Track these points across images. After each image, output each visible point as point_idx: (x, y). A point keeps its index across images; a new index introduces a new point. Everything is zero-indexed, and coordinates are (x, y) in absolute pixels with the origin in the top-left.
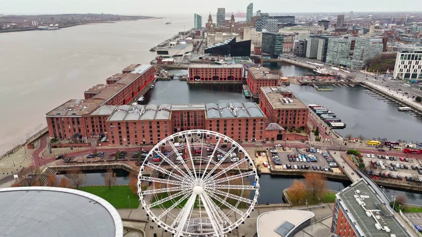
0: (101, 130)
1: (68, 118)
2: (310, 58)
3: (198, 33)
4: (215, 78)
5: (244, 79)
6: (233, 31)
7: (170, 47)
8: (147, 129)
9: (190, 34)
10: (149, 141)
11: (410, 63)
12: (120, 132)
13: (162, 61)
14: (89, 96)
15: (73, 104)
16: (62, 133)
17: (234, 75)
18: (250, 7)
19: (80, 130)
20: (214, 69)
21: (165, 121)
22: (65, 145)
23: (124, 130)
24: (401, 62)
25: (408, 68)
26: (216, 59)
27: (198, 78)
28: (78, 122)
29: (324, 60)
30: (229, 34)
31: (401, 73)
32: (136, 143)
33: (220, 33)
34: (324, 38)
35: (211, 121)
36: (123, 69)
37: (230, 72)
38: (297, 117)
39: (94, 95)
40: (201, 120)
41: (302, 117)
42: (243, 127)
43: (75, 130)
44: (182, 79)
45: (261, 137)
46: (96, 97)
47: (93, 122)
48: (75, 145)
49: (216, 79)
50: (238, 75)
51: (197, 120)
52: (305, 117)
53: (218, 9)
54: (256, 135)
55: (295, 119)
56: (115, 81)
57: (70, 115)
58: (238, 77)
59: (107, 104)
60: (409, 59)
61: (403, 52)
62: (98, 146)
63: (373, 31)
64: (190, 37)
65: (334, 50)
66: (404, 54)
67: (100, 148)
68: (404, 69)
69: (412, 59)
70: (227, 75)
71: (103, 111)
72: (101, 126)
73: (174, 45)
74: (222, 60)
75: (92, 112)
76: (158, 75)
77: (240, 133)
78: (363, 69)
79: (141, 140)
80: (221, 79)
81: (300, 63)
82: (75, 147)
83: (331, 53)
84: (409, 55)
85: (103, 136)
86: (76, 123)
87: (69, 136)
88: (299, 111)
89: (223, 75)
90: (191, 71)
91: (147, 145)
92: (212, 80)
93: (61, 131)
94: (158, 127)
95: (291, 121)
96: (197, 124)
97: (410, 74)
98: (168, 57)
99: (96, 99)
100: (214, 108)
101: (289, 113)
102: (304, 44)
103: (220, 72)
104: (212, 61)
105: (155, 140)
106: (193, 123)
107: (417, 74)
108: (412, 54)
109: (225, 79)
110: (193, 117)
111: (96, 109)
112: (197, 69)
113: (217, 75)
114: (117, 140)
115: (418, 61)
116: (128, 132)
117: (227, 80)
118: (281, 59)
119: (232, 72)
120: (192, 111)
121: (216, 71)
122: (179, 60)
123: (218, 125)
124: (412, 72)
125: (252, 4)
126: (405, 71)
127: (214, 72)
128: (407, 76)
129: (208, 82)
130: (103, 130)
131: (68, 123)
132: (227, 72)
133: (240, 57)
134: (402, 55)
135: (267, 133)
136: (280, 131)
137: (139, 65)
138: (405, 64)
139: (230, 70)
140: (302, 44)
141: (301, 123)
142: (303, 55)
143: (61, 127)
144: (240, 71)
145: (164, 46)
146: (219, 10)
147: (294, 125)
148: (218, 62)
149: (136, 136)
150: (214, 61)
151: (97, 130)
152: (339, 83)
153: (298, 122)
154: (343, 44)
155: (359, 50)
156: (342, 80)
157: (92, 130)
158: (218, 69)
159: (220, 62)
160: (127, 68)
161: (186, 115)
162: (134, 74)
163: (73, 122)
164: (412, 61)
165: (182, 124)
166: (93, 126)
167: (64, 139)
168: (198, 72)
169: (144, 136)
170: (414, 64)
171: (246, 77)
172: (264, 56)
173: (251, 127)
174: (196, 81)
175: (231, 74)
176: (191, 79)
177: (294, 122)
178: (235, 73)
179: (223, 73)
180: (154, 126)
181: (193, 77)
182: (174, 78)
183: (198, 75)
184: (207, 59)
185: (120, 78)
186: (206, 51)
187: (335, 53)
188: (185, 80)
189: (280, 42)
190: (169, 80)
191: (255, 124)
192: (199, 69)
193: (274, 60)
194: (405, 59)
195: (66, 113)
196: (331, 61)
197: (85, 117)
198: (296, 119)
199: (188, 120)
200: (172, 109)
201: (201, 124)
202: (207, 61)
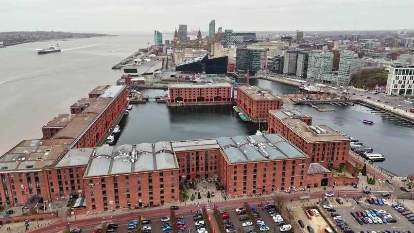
0: (73, 188)
1: (20, 174)
2: (288, 74)
3: (161, 50)
4: (200, 99)
5: (233, 99)
6: (201, 48)
7: (135, 65)
8: (145, 185)
9: (152, 51)
10: (148, 202)
11: (405, 78)
12: (104, 192)
13: (132, 80)
14: (49, 133)
15: (26, 149)
16: (10, 196)
17: (222, 96)
18: (212, 24)
19: (39, 191)
20: (198, 89)
21: (172, 172)
22: (16, 219)
23: (110, 188)
24: (395, 77)
25: (403, 83)
26: (191, 76)
27: (180, 99)
28: (37, 179)
29: (304, 77)
30: (197, 51)
31: (396, 88)
32: (129, 205)
33: (190, 49)
34: (303, 53)
35: (235, 167)
36: (89, 92)
37: (216, 92)
38: (336, 151)
39: (57, 130)
40: (214, 162)
41: (342, 151)
42: (279, 172)
43: (31, 191)
44: (158, 101)
45: (301, 183)
46: (59, 134)
47: (60, 177)
48: (32, 217)
49: (201, 101)
50: (226, 95)
51: (209, 163)
52: (346, 151)
53: (180, 25)
54: (295, 182)
55: (333, 153)
56: (82, 109)
57: (23, 168)
58: (226, 97)
59: (77, 145)
60: (403, 74)
61: (397, 67)
62: (70, 215)
63: (337, 47)
64: (152, 54)
65: (316, 66)
66: (399, 68)
67: (72, 218)
68: (398, 85)
69: (407, 74)
70: (214, 96)
71: (75, 158)
72: (72, 182)
73: (139, 62)
74: (198, 78)
75: (58, 161)
76: (130, 97)
77: (274, 180)
78: (350, 85)
79: (136, 200)
80: (207, 100)
81: (281, 80)
82: (33, 220)
83: (313, 68)
84: (404, 70)
85: (75, 197)
86: (33, 180)
87: (22, 200)
88: (339, 144)
89: (209, 95)
90: (172, 92)
91: (145, 207)
92: (196, 102)
93: (9, 193)
94: (162, 180)
95: (329, 157)
96: (209, 168)
97: (405, 90)
98: (137, 76)
99: (61, 138)
100: (232, 146)
101: (327, 147)
102: (280, 60)
103: (205, 93)
104: (186, 79)
105: (157, 199)
106: (204, 166)
107: (412, 90)
108: (406, 69)
109: (211, 100)
110: (204, 158)
111: (63, 155)
112: (179, 89)
113: (202, 96)
114: (99, 204)
115: (412, 76)
116: (116, 191)
117: (213, 102)
118: (259, 76)
119: (219, 92)
120: (201, 151)
121: (201, 92)
122: (150, 79)
123: (245, 172)
124: (406, 88)
125: (214, 21)
126: (399, 88)
127: (199, 93)
128: (402, 92)
129: (192, 104)
130: (76, 188)
131: (21, 181)
132: (214, 93)
133: (216, 75)
134: (397, 70)
135: (309, 178)
136: (326, 175)
137: (108, 86)
138: (399, 79)
139: (216, 90)
140: (278, 60)
141: (340, 159)
142: (280, 71)
143: (8, 187)
144: (229, 91)
145: (126, 63)
146: (181, 27)
147: (332, 163)
148: (194, 80)
149: (128, 196)
150: (189, 79)
151: (67, 188)
152: (335, 101)
153: (337, 158)
154: (326, 60)
155: (345, 66)
156: (338, 98)
157: (58, 189)
158: (203, 89)
159: (196, 80)
160: (94, 90)
161: (194, 156)
162: (104, 99)
163: (29, 179)
164: (407, 76)
165: (189, 170)
166: (60, 183)
167: (13, 205)
168: (180, 93)
169: (140, 195)
170: (409, 80)
171: (235, 98)
172: (241, 72)
173: (288, 172)
174: (178, 103)
175: (218, 94)
176: (173, 101)
177: (332, 158)
178: (222, 92)
179: (209, 93)
180: (156, 179)
181: (174, 98)
182: (149, 100)
183: (181, 96)
184: (180, 77)
185: (89, 105)
186: (178, 69)
187: (317, 69)
188: (163, 102)
189: (257, 58)
190: (145, 103)
191: (294, 167)
192: (181, 89)
193: (252, 77)
194: (400, 74)
195: (18, 167)
196: (313, 78)
197: (48, 171)
198: (335, 154)
199: (197, 164)
200: (175, 150)
201: (213, 168)
202: (181, 80)
